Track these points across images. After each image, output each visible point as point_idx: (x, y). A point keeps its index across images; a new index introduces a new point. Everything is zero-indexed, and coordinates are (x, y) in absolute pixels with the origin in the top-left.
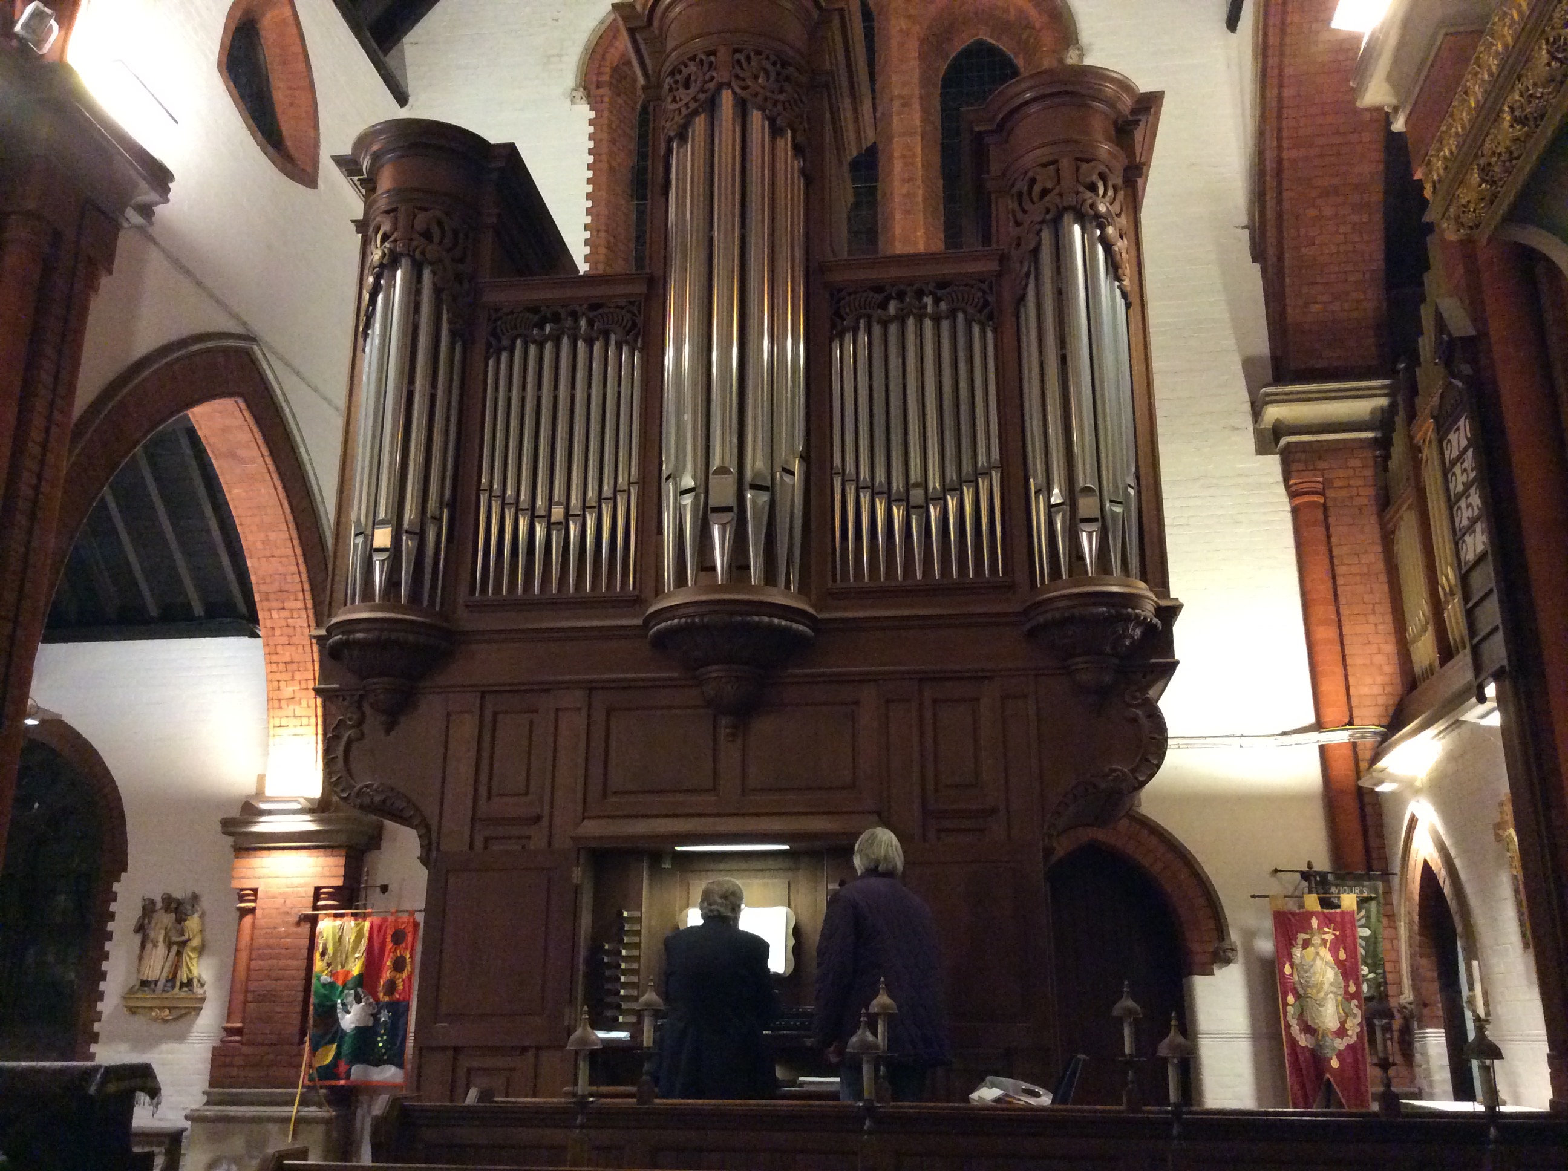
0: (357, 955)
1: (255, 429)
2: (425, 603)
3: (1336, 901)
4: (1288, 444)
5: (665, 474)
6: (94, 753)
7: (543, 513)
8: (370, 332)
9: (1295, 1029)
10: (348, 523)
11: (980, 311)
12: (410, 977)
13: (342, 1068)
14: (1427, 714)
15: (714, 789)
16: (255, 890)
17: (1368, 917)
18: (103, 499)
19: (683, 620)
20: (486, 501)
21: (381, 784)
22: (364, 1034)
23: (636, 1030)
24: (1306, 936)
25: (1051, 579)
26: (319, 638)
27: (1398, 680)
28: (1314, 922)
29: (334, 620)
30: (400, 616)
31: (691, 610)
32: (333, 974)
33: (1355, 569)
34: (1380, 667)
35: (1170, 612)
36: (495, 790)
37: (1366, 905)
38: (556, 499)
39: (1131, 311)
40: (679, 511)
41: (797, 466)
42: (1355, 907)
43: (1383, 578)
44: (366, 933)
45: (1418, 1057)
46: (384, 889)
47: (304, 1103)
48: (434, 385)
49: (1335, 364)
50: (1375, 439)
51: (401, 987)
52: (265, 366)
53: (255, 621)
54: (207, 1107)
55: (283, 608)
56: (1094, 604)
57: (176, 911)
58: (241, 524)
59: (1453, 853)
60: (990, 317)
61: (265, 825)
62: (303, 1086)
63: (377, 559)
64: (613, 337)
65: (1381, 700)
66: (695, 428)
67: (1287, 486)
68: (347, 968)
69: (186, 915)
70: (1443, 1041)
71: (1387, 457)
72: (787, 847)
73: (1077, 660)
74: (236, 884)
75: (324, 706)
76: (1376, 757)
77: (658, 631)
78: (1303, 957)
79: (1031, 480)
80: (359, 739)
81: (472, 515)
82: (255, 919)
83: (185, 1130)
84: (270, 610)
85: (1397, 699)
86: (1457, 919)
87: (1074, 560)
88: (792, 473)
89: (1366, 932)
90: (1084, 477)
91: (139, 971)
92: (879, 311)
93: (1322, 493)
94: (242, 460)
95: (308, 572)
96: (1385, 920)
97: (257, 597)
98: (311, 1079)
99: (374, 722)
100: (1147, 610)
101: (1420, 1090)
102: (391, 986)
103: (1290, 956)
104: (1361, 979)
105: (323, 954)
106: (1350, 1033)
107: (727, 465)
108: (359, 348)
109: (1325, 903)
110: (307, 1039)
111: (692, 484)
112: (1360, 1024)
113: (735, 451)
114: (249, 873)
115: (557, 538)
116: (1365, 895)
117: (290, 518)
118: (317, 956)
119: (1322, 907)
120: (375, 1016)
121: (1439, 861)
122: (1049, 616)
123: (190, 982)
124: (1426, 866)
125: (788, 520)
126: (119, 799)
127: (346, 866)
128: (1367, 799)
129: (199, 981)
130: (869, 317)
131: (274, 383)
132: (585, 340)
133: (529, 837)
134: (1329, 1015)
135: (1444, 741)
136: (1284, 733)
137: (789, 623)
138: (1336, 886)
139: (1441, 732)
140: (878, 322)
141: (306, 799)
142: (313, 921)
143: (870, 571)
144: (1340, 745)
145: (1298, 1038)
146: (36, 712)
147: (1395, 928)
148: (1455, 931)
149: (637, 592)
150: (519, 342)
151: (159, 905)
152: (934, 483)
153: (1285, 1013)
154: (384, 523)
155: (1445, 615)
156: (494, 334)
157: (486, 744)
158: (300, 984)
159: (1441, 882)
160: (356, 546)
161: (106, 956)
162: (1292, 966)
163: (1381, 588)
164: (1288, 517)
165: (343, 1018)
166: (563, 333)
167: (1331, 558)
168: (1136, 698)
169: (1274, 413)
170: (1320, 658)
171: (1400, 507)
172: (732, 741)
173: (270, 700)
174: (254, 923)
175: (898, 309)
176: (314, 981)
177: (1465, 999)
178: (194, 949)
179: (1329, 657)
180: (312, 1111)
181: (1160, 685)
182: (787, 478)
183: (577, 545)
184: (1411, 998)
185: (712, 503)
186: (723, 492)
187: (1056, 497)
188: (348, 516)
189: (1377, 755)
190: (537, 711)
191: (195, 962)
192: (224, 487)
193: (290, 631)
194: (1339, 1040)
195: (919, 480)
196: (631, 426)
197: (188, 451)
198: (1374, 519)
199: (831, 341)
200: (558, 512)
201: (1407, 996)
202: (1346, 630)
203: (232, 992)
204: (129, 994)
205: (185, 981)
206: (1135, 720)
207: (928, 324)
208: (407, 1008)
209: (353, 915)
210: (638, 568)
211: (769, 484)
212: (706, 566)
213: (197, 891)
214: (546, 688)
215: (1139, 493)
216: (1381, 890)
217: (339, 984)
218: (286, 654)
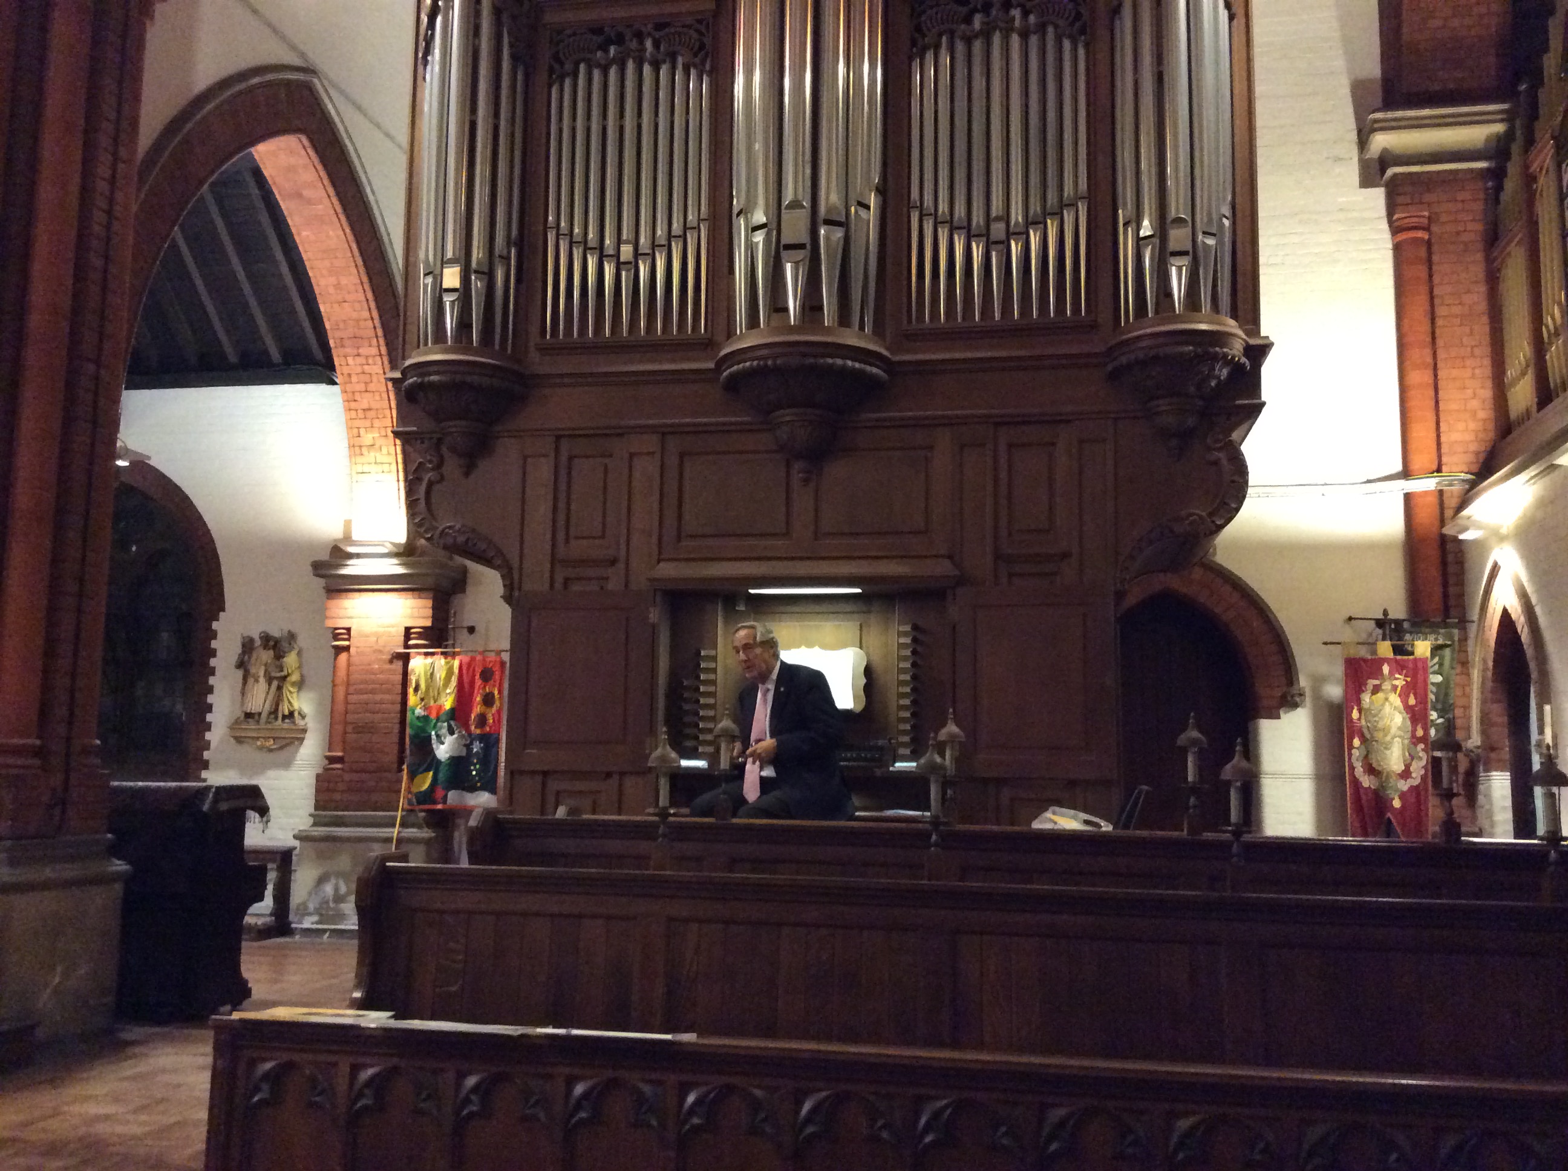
0: (448, 691)
1: (320, 167)
2: (497, 347)
3: (1410, 649)
4: (1395, 175)
5: (735, 211)
6: (185, 499)
7: (611, 252)
8: (429, 58)
9: (1359, 771)
10: (416, 265)
11: (1072, 24)
12: (499, 711)
13: (439, 793)
14: (1520, 459)
15: (787, 534)
16: (349, 630)
17: (1441, 664)
18: (173, 239)
19: (755, 363)
20: (554, 239)
21: (463, 526)
22: (458, 763)
23: (714, 759)
24: (1377, 682)
25: (1136, 317)
26: (394, 381)
27: (1491, 426)
28: (1386, 669)
29: (408, 363)
30: (471, 358)
31: (764, 352)
32: (426, 708)
33: (1456, 310)
34: (1474, 413)
35: (1259, 352)
36: (573, 532)
37: (1439, 652)
38: (624, 237)
39: (1235, 21)
40: (751, 248)
41: (873, 200)
42: (1428, 654)
43: (1485, 319)
44: (456, 670)
45: (1481, 799)
46: (471, 630)
47: (403, 825)
48: (496, 115)
49: (1451, 86)
50: (1488, 169)
51: (491, 721)
52: (326, 101)
53: (333, 368)
54: (315, 828)
55: (358, 355)
56: (1178, 344)
57: (274, 647)
58: (312, 268)
59: (1534, 600)
60: (1083, 31)
61: (354, 568)
62: (403, 810)
63: (448, 299)
64: (680, 60)
65: (1473, 447)
66: (767, 157)
67: (1390, 222)
68: (439, 703)
69: (285, 652)
70: (1508, 783)
71: (1499, 188)
72: (859, 591)
73: (1161, 402)
74: (330, 623)
75: (404, 452)
76: (1464, 503)
77: (731, 375)
78: (1372, 702)
79: (1120, 211)
80: (438, 482)
81: (540, 256)
82: (350, 656)
83: (295, 848)
84: (345, 357)
85: (1489, 445)
86: (1532, 665)
87: (1162, 297)
88: (868, 207)
89: (1438, 679)
90: (1177, 207)
91: (243, 703)
92: (963, 26)
93: (1427, 229)
94: (309, 202)
95: (381, 317)
96: (1459, 669)
97: (332, 343)
98: (410, 803)
99: (452, 466)
100: (1236, 349)
101: (1481, 830)
102: (482, 720)
103: (1359, 702)
104: (1429, 724)
105: (416, 689)
106: (1414, 775)
107: (800, 198)
108: (420, 78)
109: (1398, 650)
110: (405, 767)
111: (764, 220)
112: (1425, 767)
113: (808, 183)
114: (342, 613)
115: (627, 277)
116: (1440, 642)
117: (360, 262)
118: (411, 690)
119: (1395, 653)
120: (468, 747)
121: (1519, 610)
122: (1132, 357)
123: (291, 714)
124: (1505, 614)
125: (863, 257)
126: (212, 541)
127: (434, 608)
128: (1449, 546)
129: (300, 714)
130: (952, 34)
131: (337, 120)
132: (651, 64)
133: (607, 579)
134: (1394, 758)
135: (1535, 486)
136: (1369, 481)
137: (863, 366)
138: (1411, 633)
139: (1532, 478)
140: (962, 38)
141: (391, 543)
142: (405, 658)
143: (946, 313)
144: (1426, 493)
145: (1361, 779)
146: (126, 453)
147: (1468, 675)
148: (1529, 676)
149: (709, 335)
150: (582, 67)
151: (258, 642)
152: (1017, 216)
153: (1350, 755)
154: (452, 262)
155: (1547, 357)
156: (556, 58)
157: (563, 487)
158: (396, 717)
159: (1519, 630)
160: (426, 286)
161: (210, 690)
162: (1360, 711)
163: (1482, 327)
164: (1389, 255)
165: (438, 748)
166: (629, 56)
167: (1432, 298)
168: (1217, 441)
169: (1381, 141)
170: (1411, 404)
171: (1508, 243)
172: (805, 485)
173: (352, 446)
174: (348, 660)
175: (983, 23)
176: (409, 714)
177: (1533, 742)
178: (293, 684)
179: (1422, 402)
180: (411, 832)
181: (1245, 426)
182: (863, 213)
183: (648, 285)
184: (1479, 743)
185: (785, 240)
186: (795, 227)
187: (1146, 230)
188: (417, 257)
189: (1464, 502)
190: (611, 456)
191: (295, 695)
192: (294, 230)
193: (367, 378)
194: (1403, 782)
195: (1001, 213)
196: (700, 155)
197: (255, 191)
198: (1479, 256)
199: (911, 59)
200: (626, 251)
201: (1475, 740)
202: (1441, 374)
203: (331, 725)
204: (235, 725)
205: (286, 713)
206: (1216, 463)
207: (1015, 40)
208: (498, 741)
209: (442, 653)
210: (710, 309)
211: (843, 219)
212: (778, 307)
213: (295, 629)
214: (621, 433)
215: (1234, 223)
216: (1456, 638)
217: (433, 716)
218: (365, 401)
